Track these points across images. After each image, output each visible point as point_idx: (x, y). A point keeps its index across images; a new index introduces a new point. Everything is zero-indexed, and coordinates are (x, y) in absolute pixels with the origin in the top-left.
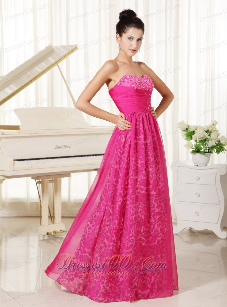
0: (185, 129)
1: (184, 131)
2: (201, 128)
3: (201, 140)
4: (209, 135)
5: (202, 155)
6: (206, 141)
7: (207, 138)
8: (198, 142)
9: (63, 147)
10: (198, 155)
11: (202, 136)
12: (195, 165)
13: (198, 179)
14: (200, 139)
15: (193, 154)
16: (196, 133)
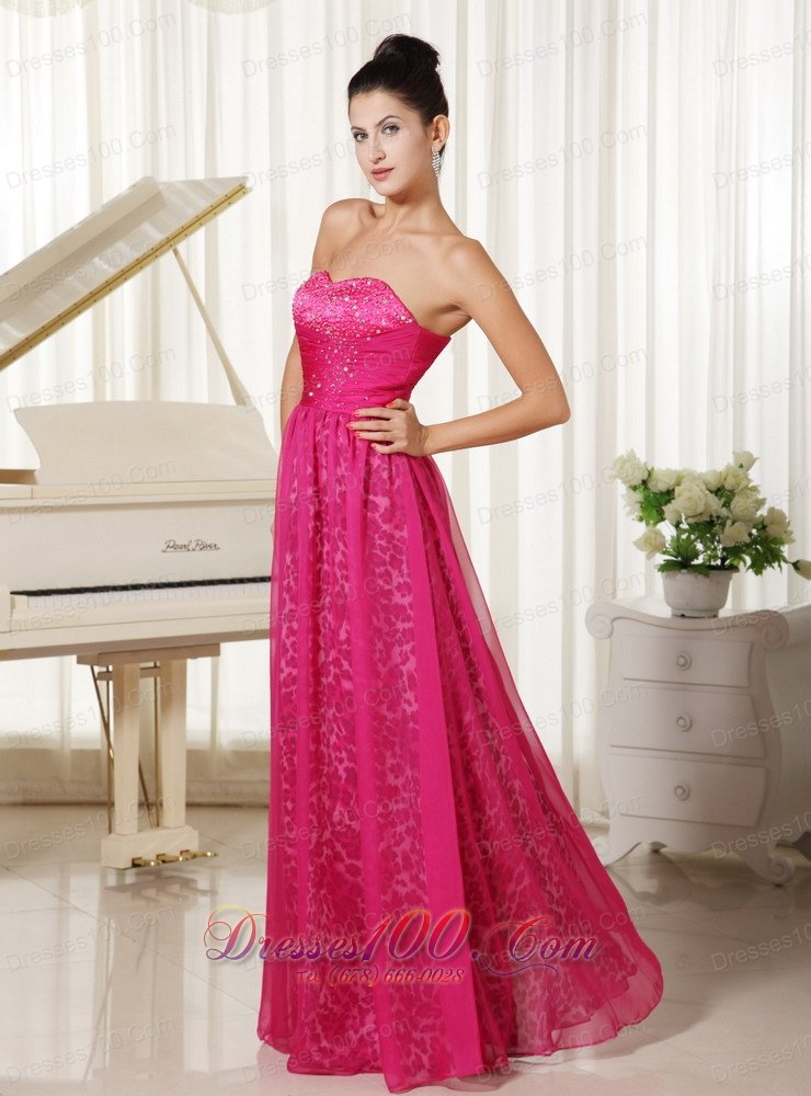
0: (638, 482)
1: (635, 488)
2: (694, 477)
3: (697, 524)
4: (727, 505)
5: (701, 578)
6: (715, 526)
7: (718, 517)
8: (685, 531)
9: (193, 545)
10: (683, 577)
11: (700, 509)
12: (674, 615)
13: (684, 665)
14: (691, 521)
15: (665, 574)
16: (679, 496)
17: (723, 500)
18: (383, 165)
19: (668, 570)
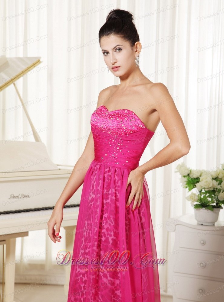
0: (186, 174)
1: (185, 177)
2: (207, 173)
3: (208, 191)
4: (220, 183)
5: (209, 211)
6: (216, 192)
7: (217, 189)
8: (204, 193)
9: (20, 196)
10: (203, 211)
11: (211, 186)
12: (198, 224)
13: (203, 244)
14: (206, 190)
15: (197, 209)
16: (202, 180)
17: (218, 182)
18: (116, 65)
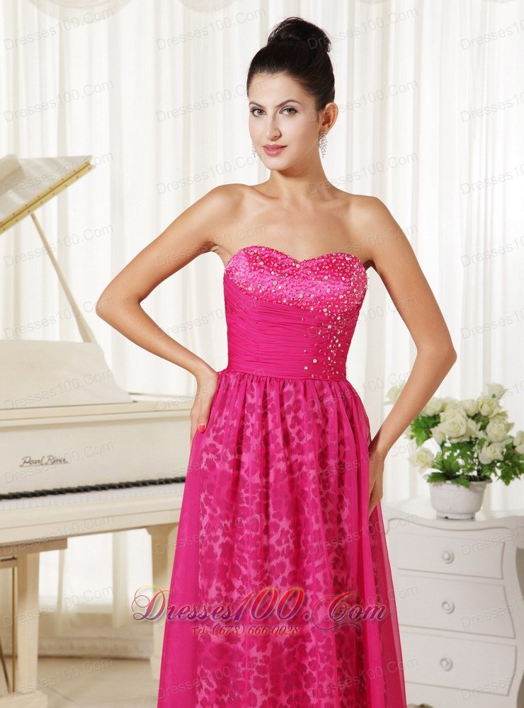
2: (456, 405)
3: (458, 443)
4: (483, 428)
5: (462, 488)
6: (474, 445)
7: (476, 438)
8: (449, 449)
10: (448, 487)
11: (463, 431)
12: (439, 518)
13: (448, 559)
14: (455, 441)
15: (433, 483)
16: (444, 421)
17: (480, 424)
19: (435, 481)
